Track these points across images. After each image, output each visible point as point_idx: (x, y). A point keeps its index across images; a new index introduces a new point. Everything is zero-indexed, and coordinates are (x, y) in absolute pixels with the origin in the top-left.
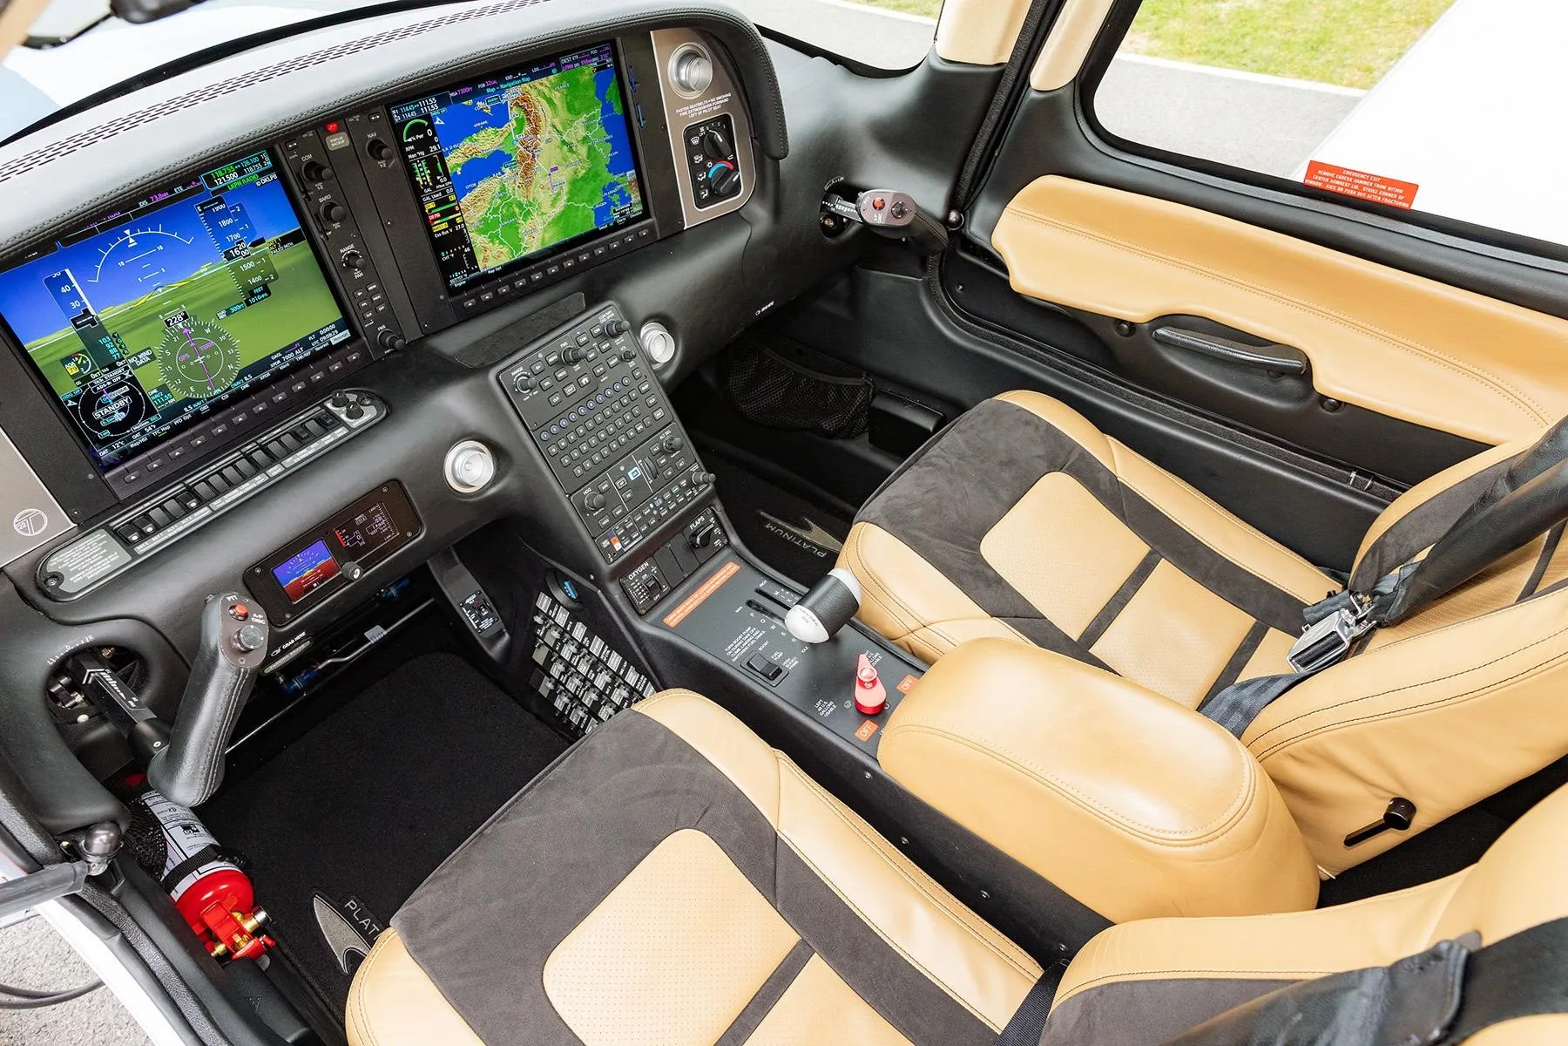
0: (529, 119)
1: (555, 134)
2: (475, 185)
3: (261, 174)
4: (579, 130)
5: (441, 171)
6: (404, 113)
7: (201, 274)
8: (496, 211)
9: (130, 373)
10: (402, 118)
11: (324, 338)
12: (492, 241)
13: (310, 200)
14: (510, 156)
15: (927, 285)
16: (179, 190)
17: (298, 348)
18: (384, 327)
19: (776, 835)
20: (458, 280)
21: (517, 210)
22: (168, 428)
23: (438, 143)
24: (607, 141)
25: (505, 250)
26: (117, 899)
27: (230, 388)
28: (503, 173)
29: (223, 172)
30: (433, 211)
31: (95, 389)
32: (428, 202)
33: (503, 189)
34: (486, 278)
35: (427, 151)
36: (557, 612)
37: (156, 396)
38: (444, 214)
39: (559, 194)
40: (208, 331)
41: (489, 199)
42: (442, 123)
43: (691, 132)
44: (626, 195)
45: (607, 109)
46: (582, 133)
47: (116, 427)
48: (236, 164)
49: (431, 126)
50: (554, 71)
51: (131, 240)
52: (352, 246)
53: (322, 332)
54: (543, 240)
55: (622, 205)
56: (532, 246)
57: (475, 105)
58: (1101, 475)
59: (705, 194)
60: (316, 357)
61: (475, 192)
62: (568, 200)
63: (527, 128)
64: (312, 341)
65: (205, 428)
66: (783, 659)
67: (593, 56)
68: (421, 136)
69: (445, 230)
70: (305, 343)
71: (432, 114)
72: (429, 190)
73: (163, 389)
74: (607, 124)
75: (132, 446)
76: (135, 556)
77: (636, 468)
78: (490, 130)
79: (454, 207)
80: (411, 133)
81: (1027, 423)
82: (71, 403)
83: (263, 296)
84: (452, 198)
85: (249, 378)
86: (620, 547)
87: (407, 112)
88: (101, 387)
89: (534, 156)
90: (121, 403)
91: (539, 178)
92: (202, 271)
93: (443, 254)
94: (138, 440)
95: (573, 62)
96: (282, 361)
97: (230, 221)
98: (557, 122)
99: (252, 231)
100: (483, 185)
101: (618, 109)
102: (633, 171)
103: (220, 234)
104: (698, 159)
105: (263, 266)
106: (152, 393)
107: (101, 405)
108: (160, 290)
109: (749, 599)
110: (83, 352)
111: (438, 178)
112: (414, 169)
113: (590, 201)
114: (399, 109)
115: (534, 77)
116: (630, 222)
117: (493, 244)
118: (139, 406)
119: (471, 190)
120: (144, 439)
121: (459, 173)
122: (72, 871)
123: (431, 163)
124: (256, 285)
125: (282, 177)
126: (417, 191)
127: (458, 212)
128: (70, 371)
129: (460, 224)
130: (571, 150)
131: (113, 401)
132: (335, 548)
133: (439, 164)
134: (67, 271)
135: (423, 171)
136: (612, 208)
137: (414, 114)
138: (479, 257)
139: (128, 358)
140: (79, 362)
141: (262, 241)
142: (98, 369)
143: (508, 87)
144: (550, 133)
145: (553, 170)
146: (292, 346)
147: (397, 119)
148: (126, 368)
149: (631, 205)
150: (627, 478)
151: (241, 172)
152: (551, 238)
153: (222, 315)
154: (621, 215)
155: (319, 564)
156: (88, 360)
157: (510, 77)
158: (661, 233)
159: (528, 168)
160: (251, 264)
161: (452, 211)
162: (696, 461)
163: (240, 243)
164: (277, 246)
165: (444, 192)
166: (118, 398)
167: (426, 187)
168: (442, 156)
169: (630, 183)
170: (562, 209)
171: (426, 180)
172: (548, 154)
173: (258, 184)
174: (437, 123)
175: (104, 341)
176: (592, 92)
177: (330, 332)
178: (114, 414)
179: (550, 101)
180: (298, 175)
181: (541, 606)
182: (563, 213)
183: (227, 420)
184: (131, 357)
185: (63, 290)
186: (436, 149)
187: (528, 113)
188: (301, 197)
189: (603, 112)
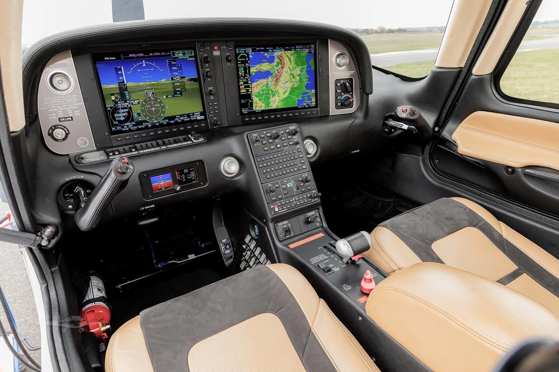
0: (281, 63)
1: (289, 70)
2: (258, 80)
3: (190, 57)
4: (297, 71)
5: (248, 72)
6: (240, 51)
7: (162, 82)
8: (263, 90)
9: (130, 106)
10: (239, 52)
11: (195, 116)
12: (260, 101)
13: (203, 68)
14: (272, 74)
15: (424, 160)
16: (163, 53)
17: (186, 116)
18: (216, 118)
19: (311, 330)
20: (245, 111)
21: (271, 92)
22: (136, 128)
23: (249, 63)
24: (307, 77)
25: (263, 105)
26: (52, 273)
27: (160, 122)
28: (268, 79)
29: (178, 52)
30: (242, 85)
31: (118, 107)
32: (241, 81)
33: (267, 84)
34: (255, 113)
35: (245, 65)
36: (251, 243)
37: (136, 116)
38: (246, 87)
39: (286, 91)
40: (159, 101)
41: (262, 86)
42: (252, 57)
43: (337, 81)
44: (310, 98)
45: (309, 66)
46: (299, 72)
47: (120, 122)
48: (183, 51)
49: (248, 57)
50: (293, 50)
51: (144, 64)
52: (212, 88)
53: (195, 114)
54: (277, 105)
55: (308, 101)
56: (274, 106)
57: (264, 54)
58: (495, 234)
59: (339, 104)
60: (191, 121)
61: (258, 82)
62: (289, 94)
63: (280, 66)
64: (191, 116)
65: (147, 132)
66: (333, 267)
67: (308, 48)
68: (244, 59)
69: (244, 92)
70: (188, 115)
71: (249, 53)
72: (242, 78)
73: (139, 114)
74: (308, 72)
75: (123, 130)
76: (108, 158)
77: (291, 183)
78: (267, 63)
79: (249, 86)
80: (241, 57)
81: (461, 207)
82: (109, 109)
83: (179, 95)
84: (250, 82)
85: (167, 121)
86: (278, 210)
87: (241, 51)
88: (120, 107)
89: (280, 76)
90: (124, 114)
91: (281, 83)
92: (163, 81)
93: (242, 100)
94: (126, 129)
95: (300, 48)
96: (179, 119)
97: (176, 68)
98: (291, 66)
99: (182, 73)
100: (261, 81)
101: (313, 68)
102: (314, 90)
103: (172, 71)
104: (339, 91)
105: (182, 86)
106: (135, 114)
107: (118, 113)
108: (148, 82)
109: (325, 245)
110: (118, 93)
111: (246, 74)
112: (239, 70)
113: (297, 96)
114: (239, 49)
115: (286, 50)
116: (310, 107)
117: (260, 102)
118: (129, 118)
119: (256, 81)
120: (128, 129)
121: (254, 75)
122: (35, 238)
123: (245, 69)
124: (178, 91)
125: (196, 60)
126: (238, 77)
127: (250, 88)
128: (112, 98)
129: (250, 92)
130: (293, 77)
131: (122, 113)
132: (174, 177)
133: (248, 70)
134: (122, 67)
135: (242, 71)
136: (305, 101)
137: (243, 52)
138: (254, 105)
139: (131, 100)
140: (116, 97)
141: (184, 77)
142: (121, 101)
143: (276, 51)
144: (287, 70)
145: (286, 82)
146: (184, 115)
147: (237, 52)
148: (130, 104)
149: (311, 102)
150: (287, 186)
151: (184, 54)
152: (281, 105)
153: (165, 97)
154: (307, 104)
155: (167, 181)
156: (119, 97)
157: (278, 48)
158: (320, 114)
159: (278, 79)
160: (179, 84)
161: (248, 87)
162: (315, 189)
163: (177, 76)
164: (188, 81)
165: (247, 80)
166: (124, 112)
167: (242, 76)
168: (249, 68)
169: (313, 94)
170: (286, 96)
171: (242, 74)
172: (285, 76)
173: (188, 60)
174: (250, 56)
175: (125, 92)
176: (305, 60)
177: (198, 115)
178: (121, 117)
179: (290, 59)
180: (201, 60)
181: (246, 241)
182: (286, 98)
183: (156, 132)
184: (132, 100)
185: (119, 72)
186: (248, 65)
187: (281, 61)
188: (200, 67)
189: (307, 68)
